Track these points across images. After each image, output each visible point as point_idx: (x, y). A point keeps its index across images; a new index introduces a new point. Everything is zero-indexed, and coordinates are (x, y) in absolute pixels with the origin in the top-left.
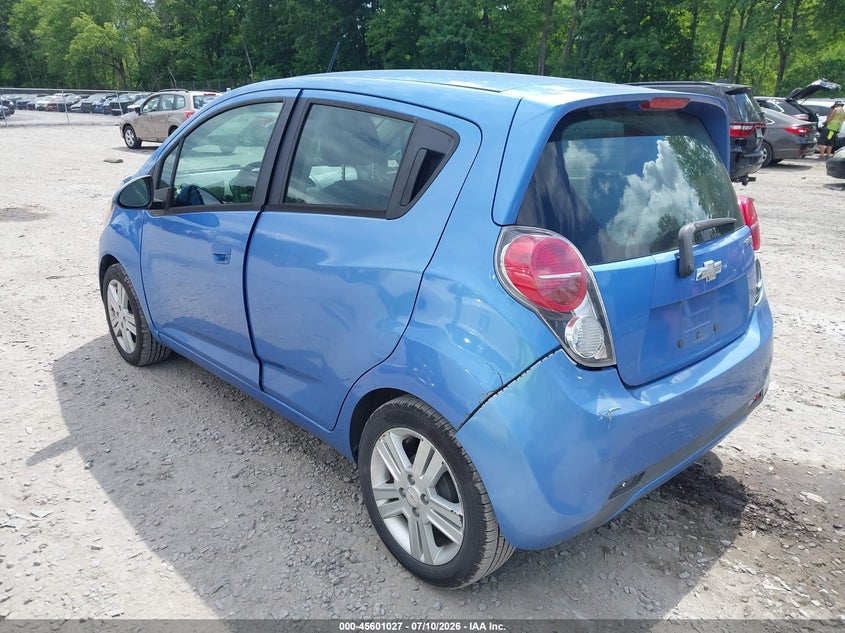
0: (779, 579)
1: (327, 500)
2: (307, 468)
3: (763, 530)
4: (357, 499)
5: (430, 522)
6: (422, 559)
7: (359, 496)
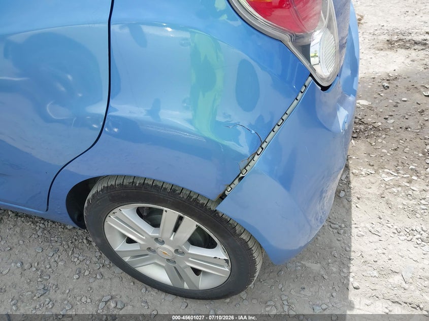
0: (388, 171)
1: (64, 256)
2: (27, 232)
3: (355, 138)
4: (89, 242)
5: (189, 266)
6: (186, 286)
7: (90, 239)
